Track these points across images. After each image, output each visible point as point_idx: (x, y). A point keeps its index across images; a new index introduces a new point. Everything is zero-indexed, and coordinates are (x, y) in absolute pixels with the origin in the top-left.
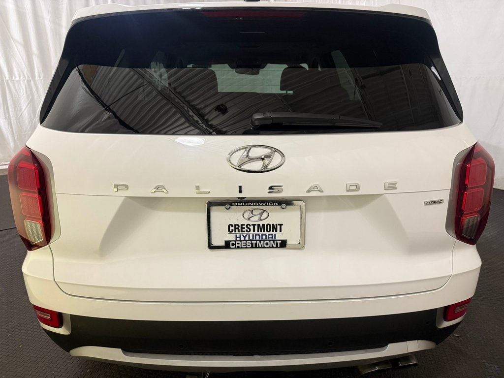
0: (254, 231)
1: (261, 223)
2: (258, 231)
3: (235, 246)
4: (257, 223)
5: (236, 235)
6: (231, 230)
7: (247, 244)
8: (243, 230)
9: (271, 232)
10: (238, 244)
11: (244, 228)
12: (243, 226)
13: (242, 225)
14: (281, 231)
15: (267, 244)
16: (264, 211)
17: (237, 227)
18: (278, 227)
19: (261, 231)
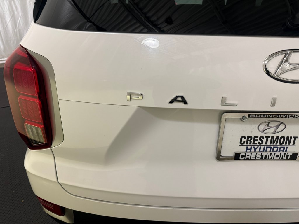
0: (266, 143)
1: (275, 136)
2: (271, 144)
3: (244, 157)
4: (271, 136)
5: (247, 147)
6: (242, 142)
7: (257, 156)
8: (256, 142)
9: (284, 144)
10: (248, 155)
11: (257, 140)
12: (256, 139)
13: (255, 137)
14: (294, 143)
15: (277, 156)
16: (282, 123)
17: (250, 139)
18: (293, 139)
19: (273, 144)
